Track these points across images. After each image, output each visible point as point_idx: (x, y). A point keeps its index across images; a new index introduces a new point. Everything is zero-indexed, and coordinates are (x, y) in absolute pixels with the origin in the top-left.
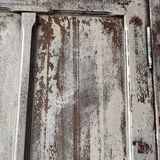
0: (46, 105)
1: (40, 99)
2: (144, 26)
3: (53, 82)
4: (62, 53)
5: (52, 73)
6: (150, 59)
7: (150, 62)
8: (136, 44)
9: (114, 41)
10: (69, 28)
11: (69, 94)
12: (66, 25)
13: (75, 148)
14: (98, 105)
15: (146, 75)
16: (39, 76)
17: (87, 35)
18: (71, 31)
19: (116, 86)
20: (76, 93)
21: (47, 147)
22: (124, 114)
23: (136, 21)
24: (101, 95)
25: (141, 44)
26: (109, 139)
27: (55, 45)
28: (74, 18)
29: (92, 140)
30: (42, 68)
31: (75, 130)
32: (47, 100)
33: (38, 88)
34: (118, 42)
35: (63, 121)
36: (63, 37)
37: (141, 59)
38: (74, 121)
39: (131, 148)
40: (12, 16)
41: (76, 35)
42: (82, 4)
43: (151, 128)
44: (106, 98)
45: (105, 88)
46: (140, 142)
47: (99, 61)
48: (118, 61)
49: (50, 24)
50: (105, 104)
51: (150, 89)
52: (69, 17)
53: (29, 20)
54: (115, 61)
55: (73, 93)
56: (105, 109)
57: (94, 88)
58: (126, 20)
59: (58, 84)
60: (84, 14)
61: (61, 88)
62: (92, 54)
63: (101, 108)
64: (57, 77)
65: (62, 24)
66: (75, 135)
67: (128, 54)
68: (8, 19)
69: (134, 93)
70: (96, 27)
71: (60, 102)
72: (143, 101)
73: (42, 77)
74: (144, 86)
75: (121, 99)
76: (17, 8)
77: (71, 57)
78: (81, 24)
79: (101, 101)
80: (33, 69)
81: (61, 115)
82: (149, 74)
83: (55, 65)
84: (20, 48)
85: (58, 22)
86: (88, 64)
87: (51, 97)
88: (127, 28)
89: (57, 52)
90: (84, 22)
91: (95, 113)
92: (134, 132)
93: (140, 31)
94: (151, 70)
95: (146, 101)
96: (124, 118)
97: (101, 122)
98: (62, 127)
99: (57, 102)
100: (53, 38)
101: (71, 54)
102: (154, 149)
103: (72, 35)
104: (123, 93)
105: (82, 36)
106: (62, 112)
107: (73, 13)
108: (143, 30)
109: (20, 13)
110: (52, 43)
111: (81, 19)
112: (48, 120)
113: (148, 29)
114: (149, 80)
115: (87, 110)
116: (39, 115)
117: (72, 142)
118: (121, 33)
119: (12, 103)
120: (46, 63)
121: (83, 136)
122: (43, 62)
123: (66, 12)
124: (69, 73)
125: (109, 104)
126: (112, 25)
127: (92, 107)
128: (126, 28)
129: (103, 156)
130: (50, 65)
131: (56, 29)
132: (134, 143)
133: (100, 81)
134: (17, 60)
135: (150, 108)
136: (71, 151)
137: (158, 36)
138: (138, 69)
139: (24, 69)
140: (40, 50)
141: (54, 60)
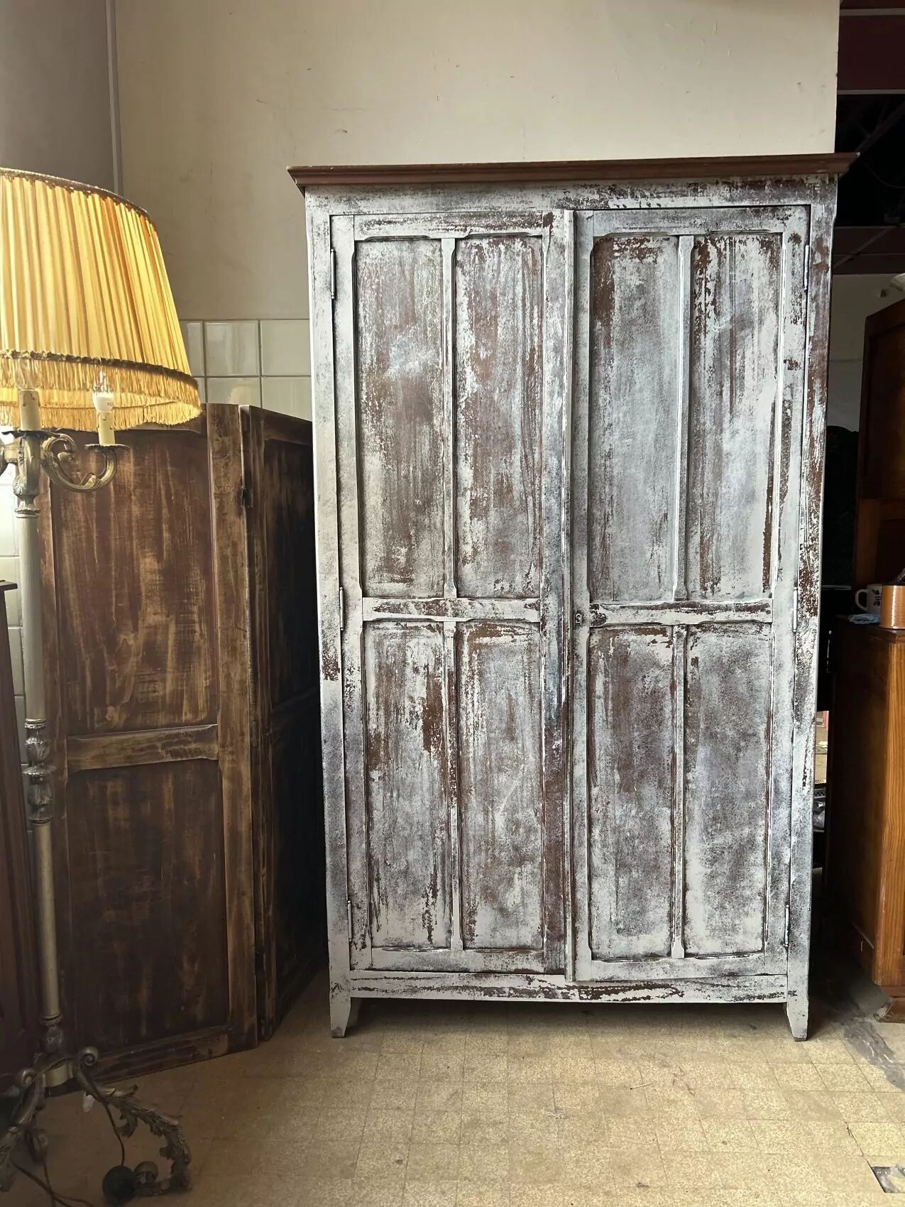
0: (705, 331)
1: (699, 324)
2: (802, 243)
3: (710, 308)
4: (719, 277)
5: (710, 299)
6: (806, 280)
7: (806, 283)
8: (793, 264)
9: (771, 261)
10: (725, 249)
11: (726, 319)
12: (723, 247)
13: (731, 369)
14: (753, 328)
15: (801, 297)
16: (697, 302)
17: (743, 256)
18: (728, 252)
19: (771, 310)
20: (732, 318)
21: (707, 368)
22: (777, 336)
23: (795, 238)
24: (757, 319)
25: (798, 264)
26: (762, 360)
27: (712, 268)
28: (730, 238)
29: (747, 361)
30: (701, 294)
31: (732, 352)
32: (705, 326)
33: (697, 314)
34: (775, 262)
35: (720, 346)
36: (720, 260)
37: (797, 281)
38: (731, 343)
39: (781, 366)
40: (668, 239)
41: (733, 258)
42: (739, 222)
43: (801, 347)
44: (761, 322)
45: (760, 311)
46: (790, 361)
47: (755, 284)
48: (774, 284)
49: (706, 246)
50: (760, 328)
51: (804, 311)
52: (726, 237)
53: (686, 244)
54: (771, 283)
55: (729, 318)
56: (759, 332)
57: (749, 313)
58: (785, 237)
59: (715, 309)
60: (741, 233)
61: (718, 314)
62: (748, 277)
63: (756, 332)
64: (714, 303)
65: (718, 245)
66: (731, 357)
67: (785, 275)
68: (665, 243)
69: (788, 315)
70: (752, 246)
71: (717, 327)
72: (795, 322)
73: (700, 303)
74: (798, 308)
75: (775, 323)
76: (675, 232)
77: (728, 281)
78: (737, 244)
79: (756, 325)
80: (694, 295)
81: (719, 339)
82: (804, 296)
83: (712, 291)
84: (677, 274)
85: (714, 244)
86: (744, 288)
87: (709, 322)
88: (786, 247)
89: (714, 276)
90: (740, 242)
91: (750, 336)
92: (785, 352)
93: (799, 249)
94: (807, 291)
95: (798, 323)
96: (777, 340)
97: (756, 344)
98: (720, 351)
99: (714, 327)
100: (710, 262)
101: (728, 278)
102: (802, 366)
103: (728, 258)
104: (778, 316)
105: (738, 258)
106: (719, 337)
107: (729, 233)
108: (802, 249)
109: (678, 237)
110: (709, 267)
111: (737, 238)
112: (708, 344)
113: (807, 247)
114: (804, 302)
115: (743, 333)
116: (699, 339)
117: (729, 363)
118: (778, 252)
119: (674, 330)
120: (703, 289)
121: (739, 358)
122: (700, 287)
123: (722, 232)
124: (725, 298)
125: (764, 328)
126: (770, 244)
127: (747, 331)
128: (784, 247)
129: (756, 375)
130: (708, 291)
131: (712, 251)
132: (785, 361)
133: (756, 305)
134: (675, 288)
135: (802, 329)
136: (728, 371)
137: (816, 255)
138: (794, 292)
139: (685, 296)
140: (698, 276)
141: (710, 285)
